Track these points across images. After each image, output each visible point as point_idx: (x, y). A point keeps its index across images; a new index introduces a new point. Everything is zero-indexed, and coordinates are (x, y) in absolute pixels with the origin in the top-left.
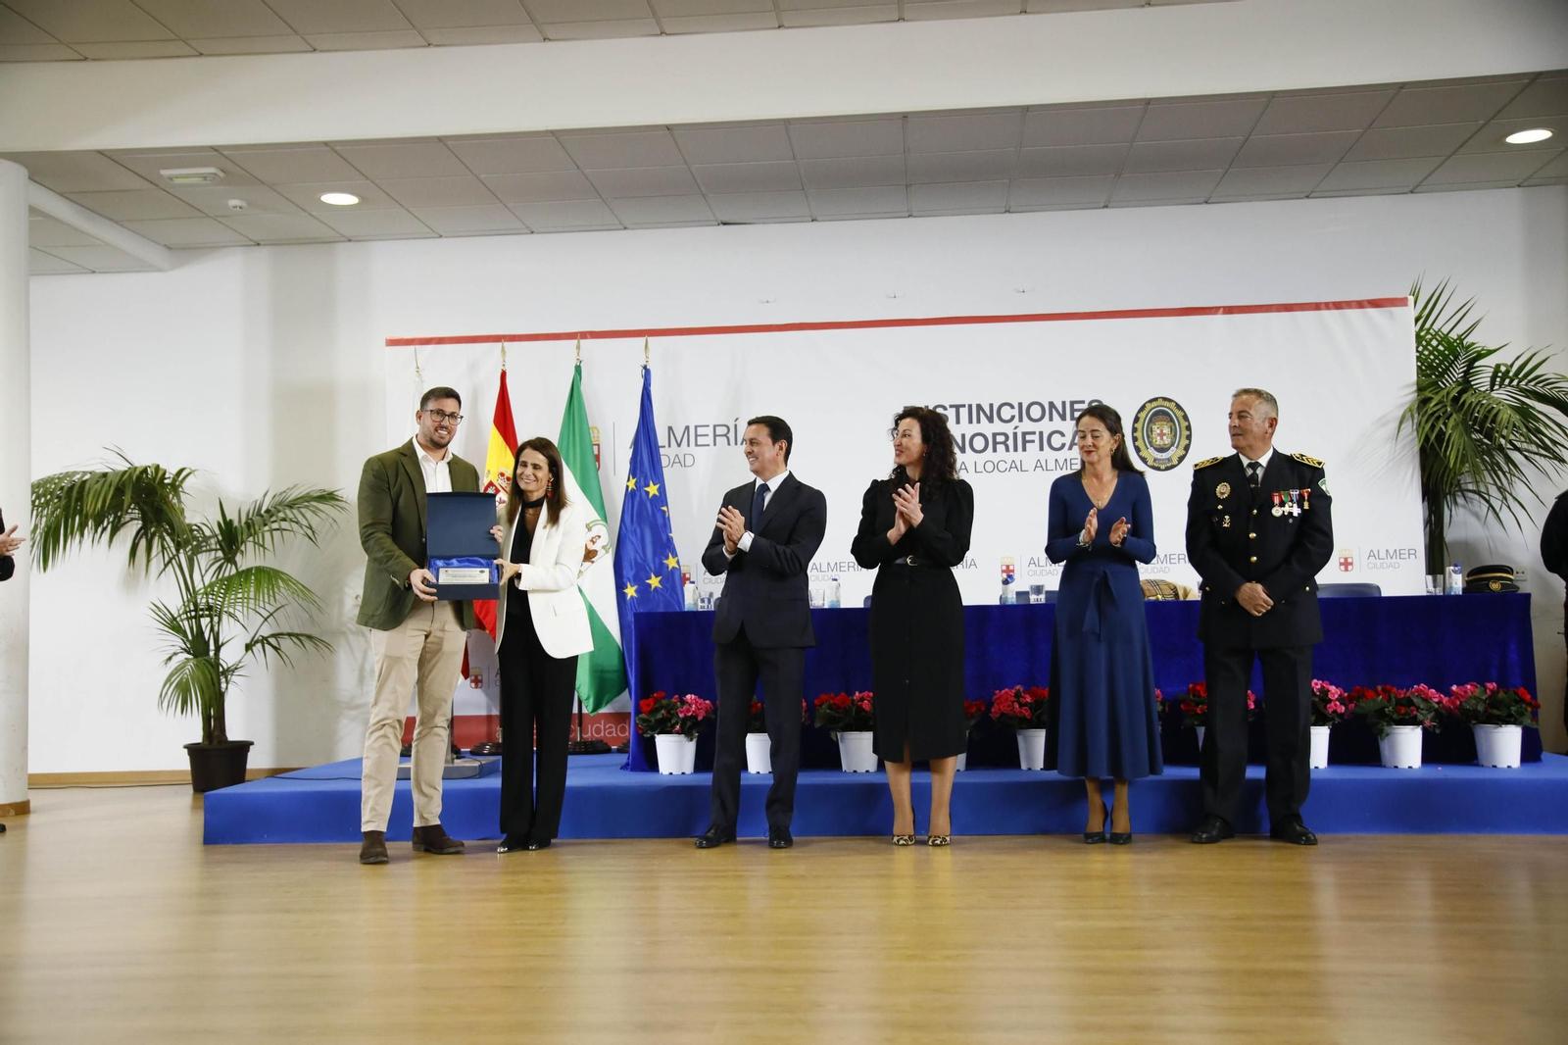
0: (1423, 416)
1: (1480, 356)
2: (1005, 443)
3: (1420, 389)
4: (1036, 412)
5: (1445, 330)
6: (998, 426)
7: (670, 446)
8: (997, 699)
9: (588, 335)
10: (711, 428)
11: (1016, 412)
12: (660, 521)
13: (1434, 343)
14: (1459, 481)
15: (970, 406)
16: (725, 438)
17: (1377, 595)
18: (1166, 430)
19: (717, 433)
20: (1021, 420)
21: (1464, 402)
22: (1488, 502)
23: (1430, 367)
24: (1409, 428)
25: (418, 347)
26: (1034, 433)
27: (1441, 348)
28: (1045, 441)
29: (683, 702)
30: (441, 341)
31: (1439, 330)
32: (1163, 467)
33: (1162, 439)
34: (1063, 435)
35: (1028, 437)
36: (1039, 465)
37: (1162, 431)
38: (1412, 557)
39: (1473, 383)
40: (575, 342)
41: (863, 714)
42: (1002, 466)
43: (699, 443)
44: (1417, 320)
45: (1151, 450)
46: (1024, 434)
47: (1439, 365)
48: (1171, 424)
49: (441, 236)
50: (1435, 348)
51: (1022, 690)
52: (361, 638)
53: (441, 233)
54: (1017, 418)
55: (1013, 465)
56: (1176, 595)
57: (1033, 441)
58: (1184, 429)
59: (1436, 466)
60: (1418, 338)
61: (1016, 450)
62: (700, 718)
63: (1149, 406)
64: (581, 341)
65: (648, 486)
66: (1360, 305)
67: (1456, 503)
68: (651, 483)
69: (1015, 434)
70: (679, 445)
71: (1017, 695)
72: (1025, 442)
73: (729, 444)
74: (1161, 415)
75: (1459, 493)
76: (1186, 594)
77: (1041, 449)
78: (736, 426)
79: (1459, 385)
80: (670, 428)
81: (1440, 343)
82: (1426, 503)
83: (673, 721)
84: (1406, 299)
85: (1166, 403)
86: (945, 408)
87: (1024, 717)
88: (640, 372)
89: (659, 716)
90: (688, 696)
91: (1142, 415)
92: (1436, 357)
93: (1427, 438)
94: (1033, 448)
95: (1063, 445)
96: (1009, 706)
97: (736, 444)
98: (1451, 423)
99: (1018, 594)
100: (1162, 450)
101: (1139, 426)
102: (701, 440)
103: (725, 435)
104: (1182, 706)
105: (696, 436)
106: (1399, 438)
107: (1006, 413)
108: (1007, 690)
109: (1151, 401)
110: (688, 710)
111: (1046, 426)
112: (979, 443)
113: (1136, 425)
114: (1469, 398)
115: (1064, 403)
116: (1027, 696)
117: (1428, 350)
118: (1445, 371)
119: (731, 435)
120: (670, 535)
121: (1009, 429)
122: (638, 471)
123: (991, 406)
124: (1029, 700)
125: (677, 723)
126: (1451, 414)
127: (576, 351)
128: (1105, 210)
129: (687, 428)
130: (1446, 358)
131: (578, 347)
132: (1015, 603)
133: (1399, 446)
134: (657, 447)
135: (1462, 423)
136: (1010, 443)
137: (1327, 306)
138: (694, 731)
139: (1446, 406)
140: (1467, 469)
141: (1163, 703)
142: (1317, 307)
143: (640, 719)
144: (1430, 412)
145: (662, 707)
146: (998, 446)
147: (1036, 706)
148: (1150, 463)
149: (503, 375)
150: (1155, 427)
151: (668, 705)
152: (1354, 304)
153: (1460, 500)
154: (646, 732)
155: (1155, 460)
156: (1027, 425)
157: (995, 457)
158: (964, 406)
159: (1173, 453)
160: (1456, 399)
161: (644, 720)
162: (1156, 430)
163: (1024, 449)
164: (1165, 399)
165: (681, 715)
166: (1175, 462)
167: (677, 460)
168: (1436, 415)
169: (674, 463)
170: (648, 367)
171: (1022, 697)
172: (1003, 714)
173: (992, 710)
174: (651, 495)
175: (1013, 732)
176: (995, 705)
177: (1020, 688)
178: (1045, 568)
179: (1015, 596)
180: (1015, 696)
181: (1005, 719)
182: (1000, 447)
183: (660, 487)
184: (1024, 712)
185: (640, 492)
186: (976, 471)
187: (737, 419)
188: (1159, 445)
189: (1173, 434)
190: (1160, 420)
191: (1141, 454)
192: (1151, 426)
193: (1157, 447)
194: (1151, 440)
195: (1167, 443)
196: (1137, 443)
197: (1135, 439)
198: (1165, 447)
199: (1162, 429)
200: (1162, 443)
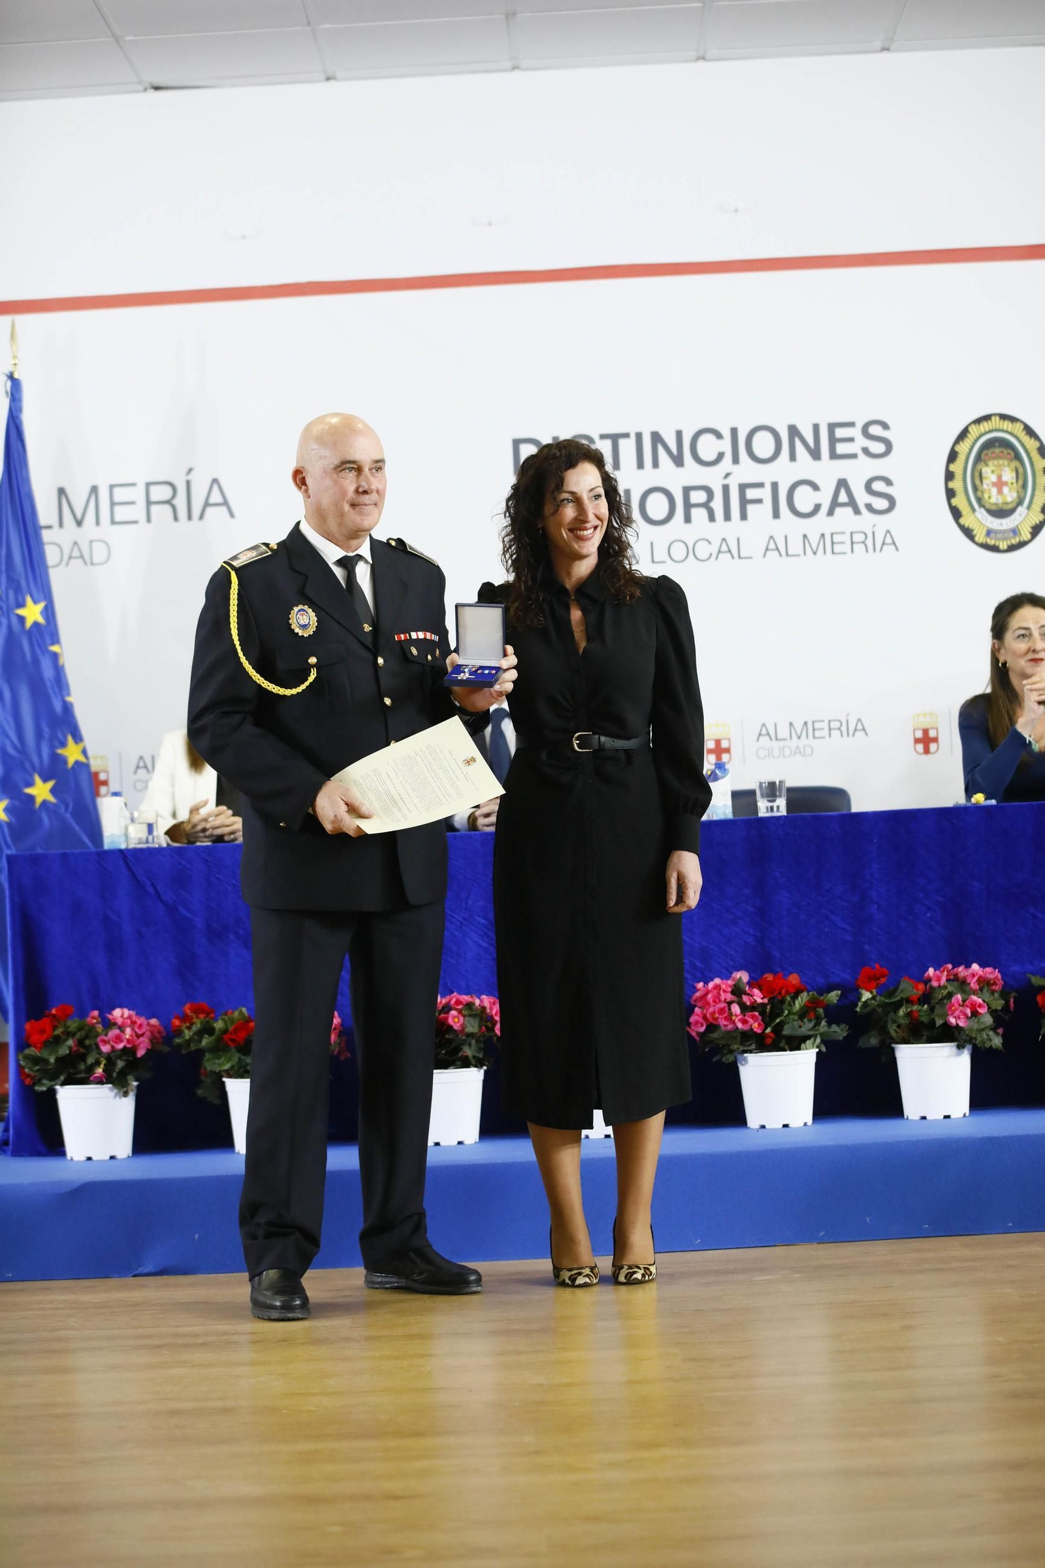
2: (706, 505)
4: (763, 445)
6: (692, 473)
7: (61, 525)
8: (700, 999)
10: (141, 488)
11: (725, 445)
12: (48, 673)
15: (639, 436)
16: (167, 509)
18: (1008, 475)
19: (153, 498)
20: (736, 460)
26: (760, 485)
28: (782, 501)
29: (108, 1024)
32: (1003, 545)
33: (1000, 492)
34: (815, 487)
35: (751, 494)
37: (999, 477)
42: (703, 550)
43: (118, 518)
45: (981, 514)
46: (743, 488)
48: (1016, 463)
51: (747, 979)
54: (728, 457)
55: (724, 548)
57: (760, 501)
58: (1040, 473)
61: (727, 517)
62: (141, 1053)
65: (22, 604)
68: (29, 600)
69: (726, 488)
70: (79, 523)
71: (737, 991)
72: (744, 502)
73: (176, 518)
74: (996, 447)
77: (776, 514)
78: (188, 483)
80: (62, 492)
83: (90, 1060)
85: (1007, 425)
87: (752, 1029)
89: (63, 1051)
90: (117, 1013)
91: (963, 448)
94: (760, 513)
95: (817, 508)
96: (721, 1011)
97: (190, 517)
99: (736, 795)
100: (1001, 513)
101: (956, 467)
102: (121, 513)
103: (168, 502)
104: (1039, 998)
105: (113, 504)
107: (708, 447)
108: (717, 981)
109: (978, 421)
110: (118, 1039)
111: (784, 472)
112: (657, 506)
113: (952, 467)
115: (816, 428)
116: (756, 991)
119: (180, 502)
120: (69, 699)
121: (713, 478)
123: (679, 434)
124: (758, 997)
125: (97, 1063)
128: (885, 55)
129: (94, 489)
132: (731, 814)
134: (37, 529)
136: (717, 505)
138: (130, 1078)
141: (1004, 994)
143: (26, 1057)
145: (69, 1034)
146: (694, 511)
147: (771, 1012)
148: (980, 538)
150: (987, 471)
151: (80, 1029)
154: (39, 1082)
155: (989, 533)
156: (747, 471)
157: (689, 533)
158: (627, 435)
159: (1023, 519)
161: (36, 1060)
162: (989, 473)
163: (744, 516)
164: (1004, 417)
165: (105, 1049)
166: (1026, 536)
167: (76, 553)
169: (70, 557)
170: (16, 376)
171: (746, 994)
172: (712, 1027)
173: (693, 1019)
174: (29, 624)
175: (731, 1058)
176: (697, 1009)
177: (743, 976)
178: (788, 743)
179: (729, 802)
180: (733, 993)
181: (715, 1035)
182: (699, 514)
183: (46, 608)
184: (751, 1020)
185: (9, 619)
186: (653, 562)
187: (190, 470)
188: (996, 504)
189: (1021, 482)
190: (996, 458)
191: (962, 521)
192: (979, 467)
193: (993, 508)
194: (979, 494)
195: (1009, 499)
196: (954, 502)
197: (950, 494)
198: (1006, 507)
199: (998, 472)
200: (1000, 500)
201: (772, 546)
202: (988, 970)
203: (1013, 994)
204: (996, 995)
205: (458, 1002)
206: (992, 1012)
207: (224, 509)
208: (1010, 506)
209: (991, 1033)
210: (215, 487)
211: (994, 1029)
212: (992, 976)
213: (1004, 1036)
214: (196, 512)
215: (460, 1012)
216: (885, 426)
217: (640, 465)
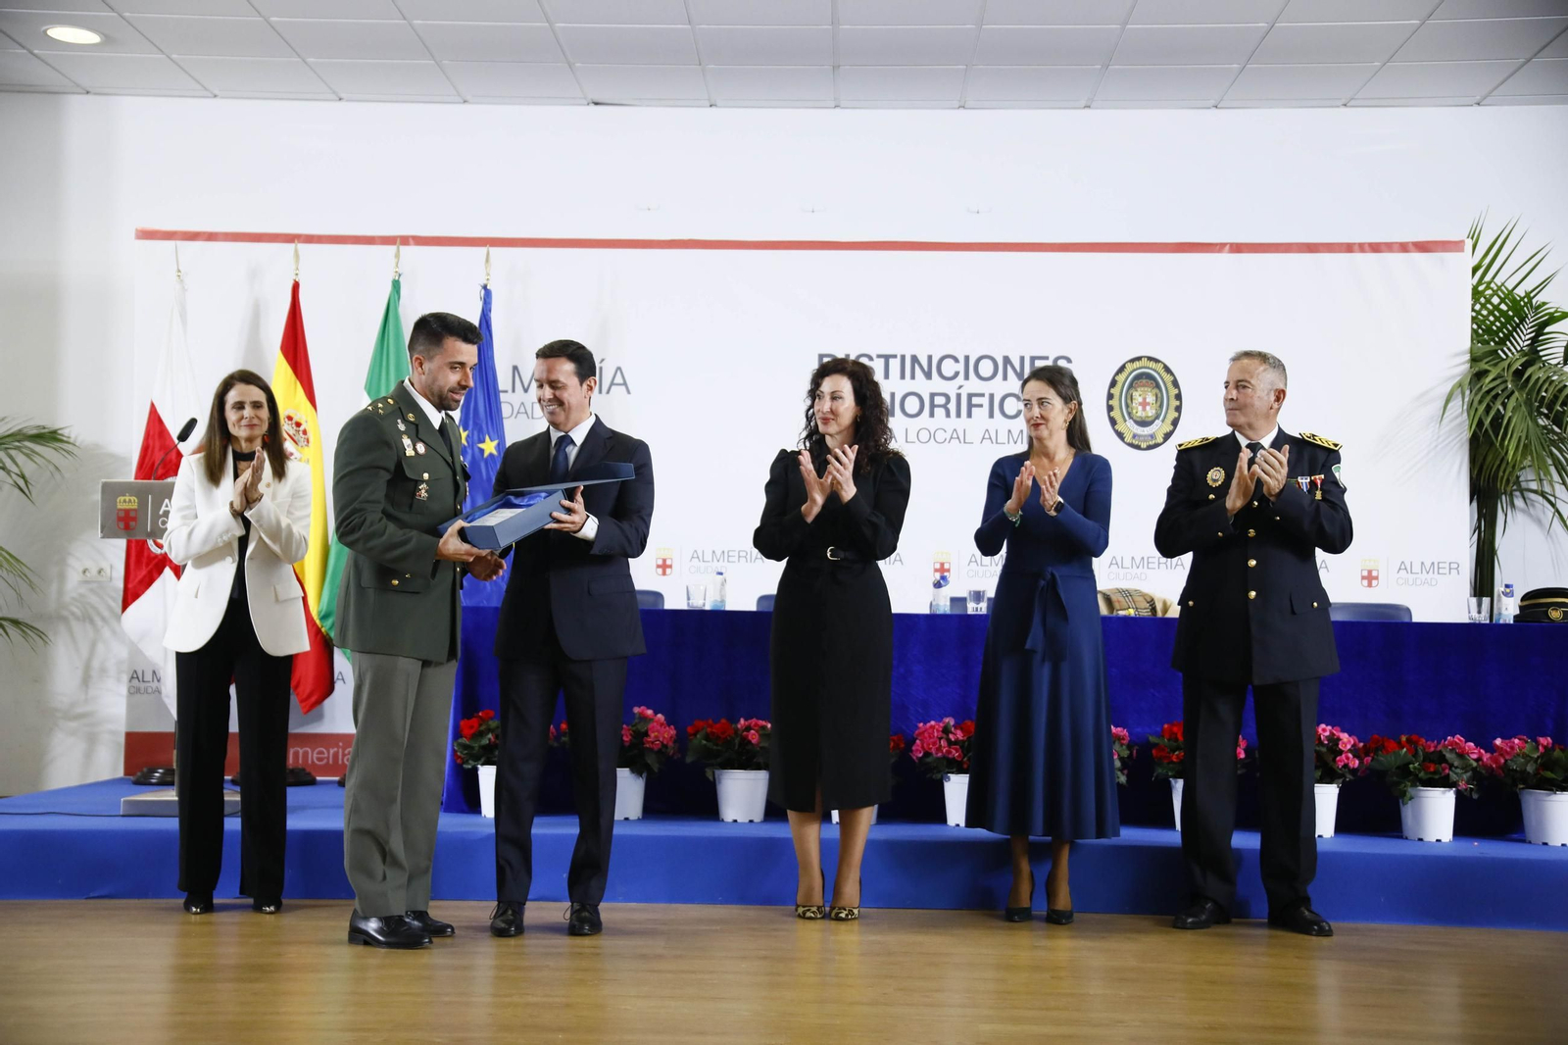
0: (1476, 394)
1: (1553, 319)
2: (945, 406)
3: (1474, 360)
4: (986, 368)
5: (1510, 285)
6: (937, 384)
7: (514, 391)
8: (920, 734)
9: (411, 241)
11: (960, 367)
13: (1495, 300)
14: (1518, 477)
15: (903, 358)
17: (1407, 620)
18: (1151, 398)
20: (967, 377)
21: (1529, 377)
22: (1553, 505)
23: (1488, 331)
24: (1457, 407)
25: (179, 243)
26: (983, 395)
27: (1503, 307)
28: (996, 407)
30: (211, 237)
31: (1503, 284)
32: (1144, 445)
33: (1144, 409)
35: (975, 400)
36: (987, 436)
37: (1145, 399)
38: (1454, 572)
39: (1541, 354)
40: (392, 249)
41: (749, 747)
42: (940, 436)
44: (1475, 270)
45: (1130, 423)
46: (970, 396)
47: (1500, 329)
48: (1156, 390)
49: (215, 96)
50: (1497, 308)
51: (952, 722)
52: (88, 626)
53: (216, 92)
54: (962, 375)
55: (955, 436)
56: (1154, 609)
57: (981, 406)
58: (1172, 398)
59: (1489, 458)
60: (1476, 294)
61: (959, 415)
63: (1129, 367)
64: (403, 249)
65: (483, 441)
66: (1404, 248)
67: (1513, 505)
68: (487, 437)
69: (959, 396)
70: (526, 391)
71: (946, 731)
72: (970, 406)
74: (1144, 379)
75: (1518, 493)
76: (1166, 609)
77: (991, 415)
79: (1525, 355)
80: (515, 368)
81: (1502, 301)
82: (1475, 504)
84: (1463, 242)
85: (1152, 364)
86: (871, 358)
87: (951, 758)
88: (479, 293)
89: (485, 741)
91: (1121, 378)
92: (1497, 319)
93: (1480, 423)
94: (980, 414)
96: (934, 743)
98: (1512, 403)
99: (954, 600)
100: (1143, 423)
101: (1115, 391)
104: (1154, 752)
106: (1445, 421)
108: (933, 723)
109: (1133, 361)
111: (998, 387)
112: (912, 405)
113: (1112, 391)
114: (1535, 373)
115: (1022, 359)
116: (958, 731)
117: (1487, 309)
118: (1507, 337)
121: (950, 388)
122: (471, 423)
123: (930, 358)
124: (960, 735)
126: (1513, 393)
127: (394, 261)
128: (1087, 111)
130: (1509, 319)
131: (397, 256)
132: (948, 611)
133: (1442, 432)
134: (497, 393)
135: (1525, 403)
136: (952, 406)
137: (1362, 248)
139: (1506, 381)
140: (1529, 463)
141: (1129, 747)
142: (1349, 248)
143: (459, 745)
144: (1485, 389)
146: (936, 409)
147: (964, 745)
148: (1128, 439)
149: (296, 287)
150: (1136, 394)
152: (1396, 247)
153: (1519, 502)
154: (467, 762)
155: (1134, 436)
156: (974, 385)
157: (932, 424)
158: (895, 356)
159: (1159, 428)
160: (1518, 374)
161: (464, 747)
162: (1138, 397)
163: (969, 415)
164: (1150, 359)
166: (1160, 439)
167: (522, 410)
168: (1493, 393)
169: (518, 413)
170: (488, 287)
171: (952, 733)
172: (927, 754)
173: (914, 748)
174: (486, 454)
175: (939, 776)
176: (918, 741)
177: (950, 721)
178: (989, 568)
179: (948, 603)
180: (943, 731)
181: (929, 760)
182: (939, 412)
183: (499, 444)
184: (954, 751)
185: (473, 450)
186: (907, 441)
187: (603, 360)
188: (1141, 417)
189: (1159, 403)
190: (1143, 386)
191: (1116, 427)
192: (1130, 392)
193: (1138, 419)
194: (1130, 410)
195: (1150, 414)
196: (1112, 414)
197: (1110, 408)
198: (1147, 419)
199: (1145, 397)
200: (1144, 415)
201: (986, 436)
202: (1119, 729)
203: (1136, 747)
204: (1124, 747)
205: (756, 725)
206: (1121, 759)
207: (623, 387)
208: (1150, 419)
209: (1119, 773)
210: (619, 372)
211: (1121, 770)
212: (1122, 734)
213: (1128, 776)
214: (605, 388)
215: (757, 731)
216: (1069, 360)
217: (903, 377)
